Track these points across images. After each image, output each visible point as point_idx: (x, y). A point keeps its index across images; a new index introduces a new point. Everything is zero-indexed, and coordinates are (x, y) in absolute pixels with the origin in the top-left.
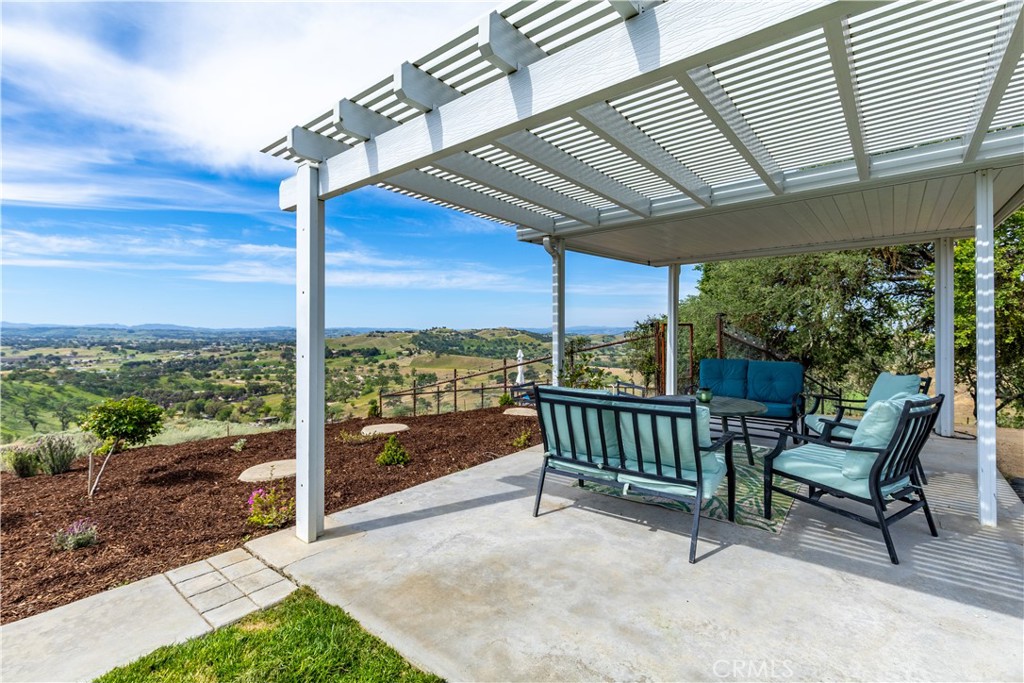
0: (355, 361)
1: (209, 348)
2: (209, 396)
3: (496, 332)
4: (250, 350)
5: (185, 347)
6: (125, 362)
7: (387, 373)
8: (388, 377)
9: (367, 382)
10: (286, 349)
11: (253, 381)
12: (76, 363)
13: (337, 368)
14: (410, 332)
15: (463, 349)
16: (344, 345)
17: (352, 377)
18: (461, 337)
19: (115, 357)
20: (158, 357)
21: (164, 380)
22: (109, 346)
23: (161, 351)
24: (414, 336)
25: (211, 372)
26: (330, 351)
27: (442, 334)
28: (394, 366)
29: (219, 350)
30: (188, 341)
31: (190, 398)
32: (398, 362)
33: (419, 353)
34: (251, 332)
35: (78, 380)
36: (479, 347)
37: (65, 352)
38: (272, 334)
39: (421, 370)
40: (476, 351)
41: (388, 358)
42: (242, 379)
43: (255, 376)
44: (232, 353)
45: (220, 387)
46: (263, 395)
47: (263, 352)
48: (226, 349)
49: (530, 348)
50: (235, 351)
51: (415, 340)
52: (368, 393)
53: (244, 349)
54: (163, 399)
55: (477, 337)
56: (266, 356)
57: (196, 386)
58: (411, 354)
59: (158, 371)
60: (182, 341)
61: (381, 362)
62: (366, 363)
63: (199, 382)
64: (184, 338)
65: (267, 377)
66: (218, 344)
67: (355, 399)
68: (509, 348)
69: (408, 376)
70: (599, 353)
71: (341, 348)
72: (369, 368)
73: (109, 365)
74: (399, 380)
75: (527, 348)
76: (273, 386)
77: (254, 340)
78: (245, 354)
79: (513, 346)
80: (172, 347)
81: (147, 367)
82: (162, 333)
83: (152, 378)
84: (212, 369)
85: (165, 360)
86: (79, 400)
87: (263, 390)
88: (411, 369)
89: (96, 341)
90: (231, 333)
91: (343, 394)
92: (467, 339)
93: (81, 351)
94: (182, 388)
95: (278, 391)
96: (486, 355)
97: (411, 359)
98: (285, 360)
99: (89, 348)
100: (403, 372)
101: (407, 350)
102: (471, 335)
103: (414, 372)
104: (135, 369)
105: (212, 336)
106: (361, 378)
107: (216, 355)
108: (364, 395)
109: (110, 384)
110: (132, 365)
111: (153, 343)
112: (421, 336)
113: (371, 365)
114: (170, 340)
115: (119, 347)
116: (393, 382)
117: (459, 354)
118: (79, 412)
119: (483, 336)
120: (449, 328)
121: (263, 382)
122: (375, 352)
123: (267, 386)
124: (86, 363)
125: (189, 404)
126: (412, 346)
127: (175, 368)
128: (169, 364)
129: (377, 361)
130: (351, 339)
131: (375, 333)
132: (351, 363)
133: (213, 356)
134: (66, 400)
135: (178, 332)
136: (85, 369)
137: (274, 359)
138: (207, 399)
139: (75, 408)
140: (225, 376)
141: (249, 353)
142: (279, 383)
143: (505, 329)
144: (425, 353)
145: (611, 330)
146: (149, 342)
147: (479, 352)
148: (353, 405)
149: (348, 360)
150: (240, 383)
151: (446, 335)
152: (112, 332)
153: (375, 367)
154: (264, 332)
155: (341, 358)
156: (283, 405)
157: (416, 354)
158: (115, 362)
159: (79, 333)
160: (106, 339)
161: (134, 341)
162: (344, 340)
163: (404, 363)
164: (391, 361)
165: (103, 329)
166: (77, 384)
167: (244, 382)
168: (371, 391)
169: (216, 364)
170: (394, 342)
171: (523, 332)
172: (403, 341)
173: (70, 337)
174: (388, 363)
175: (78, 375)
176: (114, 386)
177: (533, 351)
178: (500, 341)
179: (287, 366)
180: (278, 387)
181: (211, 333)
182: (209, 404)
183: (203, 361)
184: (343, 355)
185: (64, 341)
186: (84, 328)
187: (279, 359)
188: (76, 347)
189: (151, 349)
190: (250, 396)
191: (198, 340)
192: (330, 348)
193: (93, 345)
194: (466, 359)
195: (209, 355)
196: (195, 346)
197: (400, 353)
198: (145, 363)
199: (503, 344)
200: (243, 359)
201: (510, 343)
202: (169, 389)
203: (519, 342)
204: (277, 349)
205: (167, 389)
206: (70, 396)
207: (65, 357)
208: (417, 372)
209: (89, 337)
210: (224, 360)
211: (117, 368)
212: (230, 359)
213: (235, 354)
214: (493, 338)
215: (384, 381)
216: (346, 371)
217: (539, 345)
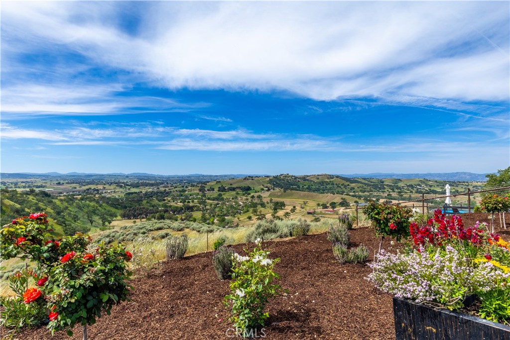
0: (238, 194)
1: (164, 185)
2: (166, 211)
3: (320, 177)
4: (183, 187)
5: (152, 185)
6: (126, 192)
7: (256, 201)
8: (256, 203)
9: (246, 206)
10: (201, 186)
11: (186, 203)
12: (105, 192)
13: (228, 197)
14: (268, 177)
15: (299, 187)
16: (231, 185)
17: (237, 203)
18: (298, 180)
19: (121, 190)
20: (140, 190)
21: (144, 202)
22: (119, 185)
23: (141, 187)
24: (270, 179)
25: (166, 198)
26: (224, 188)
27: (287, 178)
28: (259, 197)
29: (168, 187)
30: (153, 182)
31: (157, 212)
32: (262, 195)
33: (274, 189)
34: (182, 177)
35: (108, 201)
36: (309, 186)
37: (100, 187)
38: (193, 178)
39: (275, 199)
40: (307, 188)
41: (256, 192)
42: (181, 202)
43: (187, 201)
44: (174, 188)
45: (170, 206)
46: (191, 211)
47: (190, 188)
48: (171, 186)
49: (342, 187)
50: (176, 187)
51: (271, 181)
52: (246, 212)
53: (180, 186)
54: (145, 212)
55: (308, 180)
56: (191, 190)
57: (159, 205)
58: (269, 190)
59: (142, 197)
60: (151, 182)
61: (252, 194)
62: (244, 195)
63: (161, 203)
64: (151, 180)
65: (193, 202)
66: (167, 184)
67: (239, 216)
68: (328, 187)
69: (268, 203)
70: (390, 190)
71: (230, 186)
72: (245, 198)
73: (119, 194)
74: (263, 205)
75: (340, 187)
76: (196, 206)
77: (184, 181)
78: (181, 189)
79: (331, 186)
80: (146, 185)
81: (136, 195)
82: (141, 178)
83: (139, 201)
84: (165, 197)
85: (144, 192)
86: (109, 211)
87: (191, 209)
88: (269, 199)
89: (113, 181)
90: (173, 177)
91: (233, 212)
92: (302, 181)
93: (107, 186)
94: (153, 206)
95: (198, 210)
96: (314, 191)
97: (269, 193)
98: (201, 192)
99: (110, 185)
100: (265, 200)
101: (266, 187)
102: (304, 178)
103: (271, 200)
104: (131, 196)
105: (164, 179)
106: (242, 203)
107: (167, 189)
108: (244, 213)
109: (121, 203)
110: (129, 194)
111: (138, 183)
112: (274, 179)
113: (246, 196)
114: (145, 181)
115: (123, 185)
116: (259, 206)
117: (297, 190)
118: (109, 217)
119: (312, 179)
120: (290, 174)
121: (191, 204)
122: (249, 189)
123: (193, 207)
124: (109, 193)
125: (157, 215)
126: (269, 185)
127: (149, 196)
128: (146, 194)
129: (249, 194)
130: (235, 181)
131: (248, 178)
132: (235, 195)
133: (165, 190)
134: (103, 211)
135: (148, 177)
136: (109, 196)
137: (196, 192)
138: (165, 213)
139: (107, 215)
140: (172, 201)
141: (182, 188)
142: (199, 205)
143: (326, 175)
144: (277, 189)
145: (398, 175)
146: (136, 182)
147: (309, 189)
148: (238, 219)
149: (234, 193)
150: (180, 205)
151: (289, 178)
152: (119, 177)
153: (249, 197)
154: (189, 177)
155: (230, 191)
156: (202, 217)
157: (272, 190)
158: (122, 192)
159: (105, 177)
160: (117, 181)
161: (129, 181)
162: (231, 181)
163: (265, 195)
164: (257, 194)
165: (115, 176)
166: (107, 203)
167: (182, 204)
168: (248, 211)
169: (167, 194)
170: (259, 183)
171: (337, 177)
172: (264, 182)
173: (102, 180)
174: (256, 195)
175: (108, 198)
176: (123, 205)
177: (344, 189)
178: (323, 182)
179: (202, 196)
180: (199, 207)
181: (163, 178)
182: (166, 215)
183: (161, 192)
184: (231, 190)
185: (99, 182)
186: (107, 175)
187: (198, 191)
188: (105, 184)
189: (137, 186)
190: (185, 212)
191: (158, 181)
192: (224, 186)
193: (112, 183)
194: (302, 193)
195: (163, 189)
196: (157, 184)
197: (263, 189)
198: (135, 193)
199: (325, 184)
200: (180, 191)
201: (329, 184)
202: (147, 207)
203: (335, 183)
204: (197, 186)
205: (146, 207)
206: (105, 209)
207: (100, 189)
208: (273, 201)
209: (110, 179)
210: (171, 192)
211: (123, 195)
212: (174, 191)
213: (176, 189)
214: (318, 181)
215: (254, 205)
216: (233, 199)
217: (348, 185)
